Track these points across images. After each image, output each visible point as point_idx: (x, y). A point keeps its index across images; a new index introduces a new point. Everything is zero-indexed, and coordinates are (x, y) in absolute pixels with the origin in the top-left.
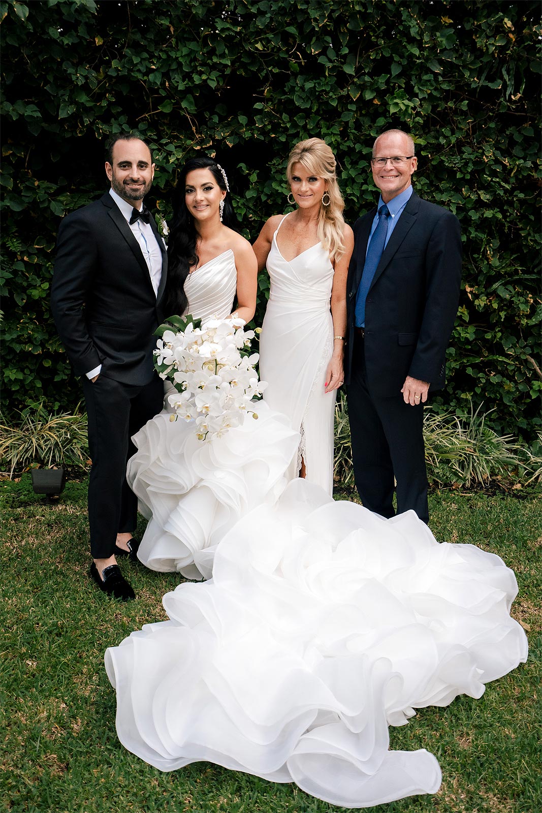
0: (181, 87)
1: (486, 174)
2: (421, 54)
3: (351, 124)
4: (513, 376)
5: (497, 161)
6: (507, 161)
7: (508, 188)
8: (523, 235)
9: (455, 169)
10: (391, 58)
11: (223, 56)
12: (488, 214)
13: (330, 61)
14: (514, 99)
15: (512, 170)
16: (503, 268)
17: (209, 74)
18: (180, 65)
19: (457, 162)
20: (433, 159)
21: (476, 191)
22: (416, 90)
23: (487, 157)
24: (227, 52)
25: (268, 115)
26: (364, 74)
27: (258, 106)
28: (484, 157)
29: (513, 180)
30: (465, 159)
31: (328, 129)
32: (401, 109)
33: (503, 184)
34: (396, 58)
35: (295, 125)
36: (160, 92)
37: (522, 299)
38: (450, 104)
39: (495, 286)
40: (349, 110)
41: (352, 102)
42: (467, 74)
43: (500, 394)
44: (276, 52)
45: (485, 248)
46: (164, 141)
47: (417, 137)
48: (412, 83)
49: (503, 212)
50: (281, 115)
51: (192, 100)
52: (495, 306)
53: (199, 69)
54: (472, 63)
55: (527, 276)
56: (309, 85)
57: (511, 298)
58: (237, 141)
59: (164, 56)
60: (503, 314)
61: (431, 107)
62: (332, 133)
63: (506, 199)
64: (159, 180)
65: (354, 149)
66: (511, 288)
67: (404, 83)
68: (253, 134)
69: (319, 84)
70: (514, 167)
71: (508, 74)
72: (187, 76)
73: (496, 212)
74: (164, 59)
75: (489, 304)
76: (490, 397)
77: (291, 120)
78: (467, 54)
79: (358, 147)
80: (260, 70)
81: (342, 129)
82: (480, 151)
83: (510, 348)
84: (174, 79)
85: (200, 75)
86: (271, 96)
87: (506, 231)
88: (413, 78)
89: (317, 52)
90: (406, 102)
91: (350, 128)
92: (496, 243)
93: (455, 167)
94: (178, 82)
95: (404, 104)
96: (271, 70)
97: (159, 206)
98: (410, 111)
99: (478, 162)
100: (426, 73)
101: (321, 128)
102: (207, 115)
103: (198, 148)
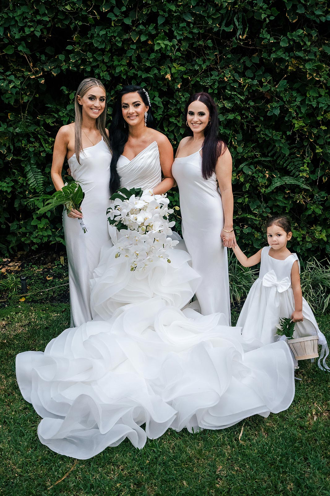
0: (17, 37)
1: (228, 90)
2: (178, 9)
3: (133, 58)
4: (260, 228)
5: (235, 81)
6: (241, 80)
7: (243, 98)
8: (257, 130)
9: (207, 86)
10: (158, 12)
11: (44, 15)
12: (231, 116)
13: (116, 16)
14: (241, 38)
15: (244, 86)
16: (246, 153)
17: (36, 28)
18: (16, 21)
19: (208, 81)
20: (192, 80)
21: (222, 101)
22: (175, 34)
23: (227, 78)
24: (46, 12)
25: (78, 53)
26: (139, 24)
27: (69, 47)
28: (225, 78)
29: (246, 93)
30: (213, 79)
31: (119, 62)
32: (162, 47)
33: (239, 96)
34: (161, 13)
35: (95, 60)
36: (4, 40)
37: (261, 175)
38: (201, 43)
39: (241, 166)
40: (132, 49)
41: (133, 43)
42: (210, 22)
43: (252, 241)
44: (79, 11)
45: (231, 140)
46: (8, 73)
47: (179, 65)
48: (173, 29)
49: (242, 115)
50: (87, 54)
51: (24, 45)
52: (242, 180)
53: (29, 24)
54: (214, 14)
55: (263, 159)
56: (102, 33)
57: (253, 174)
58: (59, 71)
59: (5, 16)
60: (248, 185)
61: (188, 45)
62: (121, 64)
63: (243, 106)
64: (10, 99)
65: (137, 75)
66: (252, 167)
67: (168, 30)
68: (69, 67)
69: (109, 31)
70: (246, 84)
71: (238, 21)
72: (22, 29)
73: (236, 116)
74: (6, 18)
75: (238, 178)
76: (245, 243)
77: (93, 57)
78: (210, 8)
79: (139, 73)
80: (71, 23)
81: (128, 61)
82: (223, 74)
83: (255, 209)
84: (13, 31)
85: (30, 28)
86: (80, 41)
87: (245, 128)
88: (174, 26)
89: (106, 11)
90: (167, 42)
91: (133, 60)
92: (240, 137)
93: (207, 85)
94: (16, 33)
95: (164, 44)
96: (77, 23)
97: (10, 117)
98: (169, 48)
99: (221, 82)
100: (183, 22)
101: (114, 61)
102: (38, 55)
103: (33, 77)
